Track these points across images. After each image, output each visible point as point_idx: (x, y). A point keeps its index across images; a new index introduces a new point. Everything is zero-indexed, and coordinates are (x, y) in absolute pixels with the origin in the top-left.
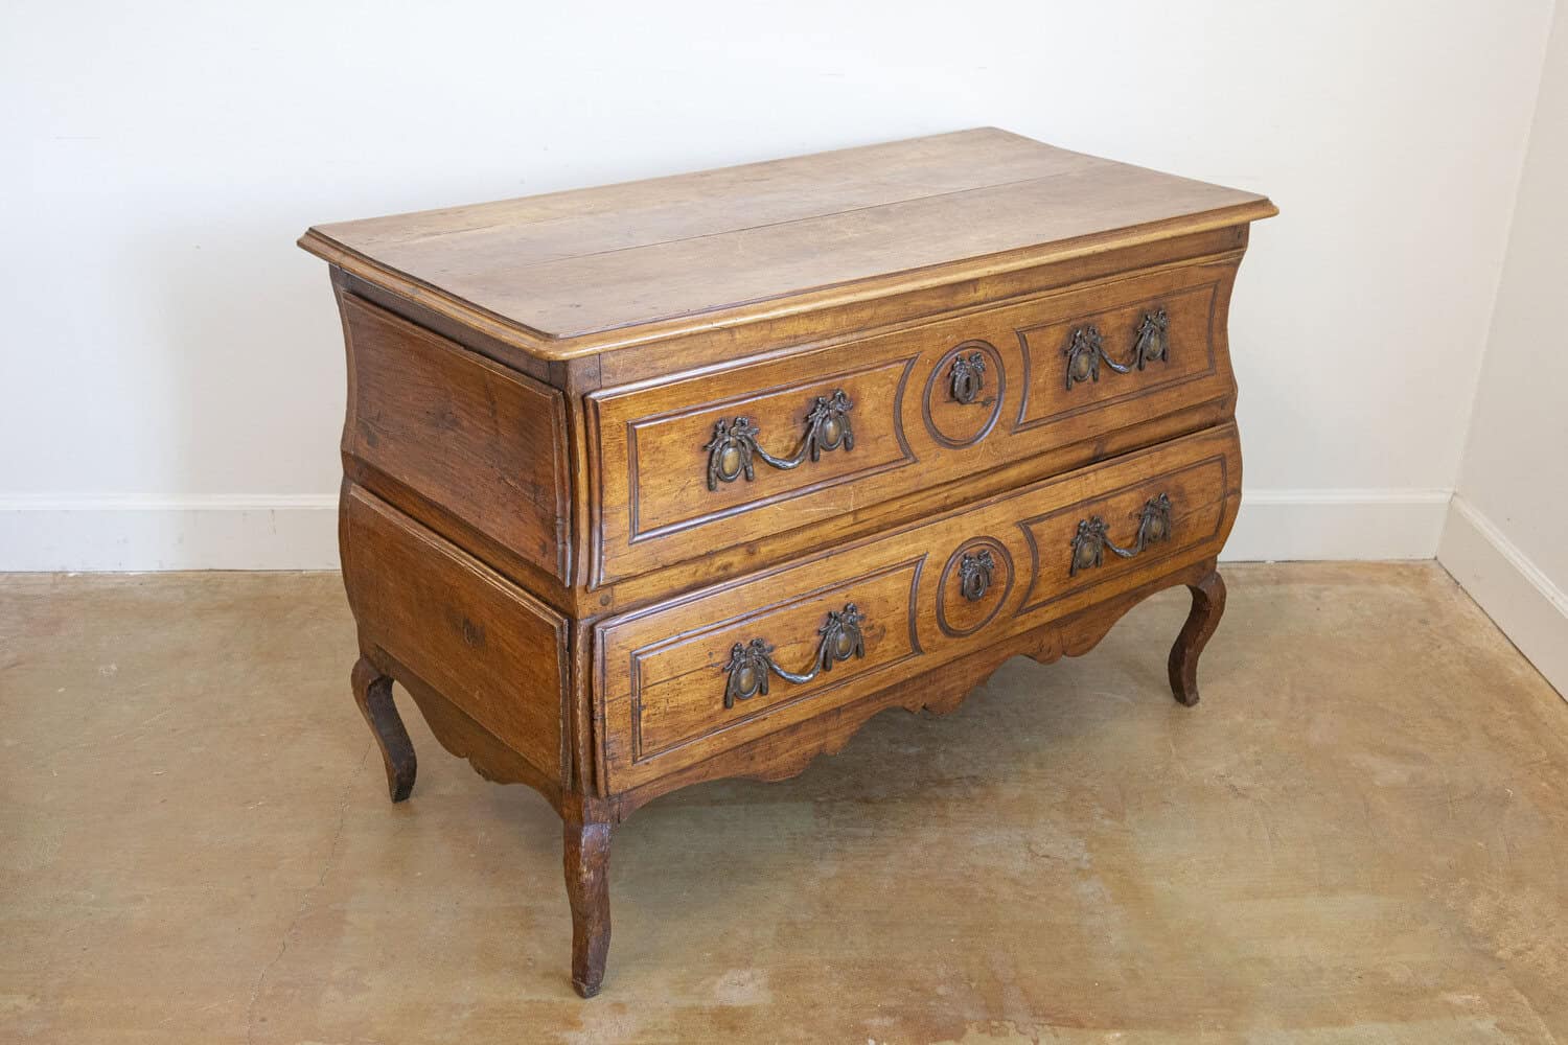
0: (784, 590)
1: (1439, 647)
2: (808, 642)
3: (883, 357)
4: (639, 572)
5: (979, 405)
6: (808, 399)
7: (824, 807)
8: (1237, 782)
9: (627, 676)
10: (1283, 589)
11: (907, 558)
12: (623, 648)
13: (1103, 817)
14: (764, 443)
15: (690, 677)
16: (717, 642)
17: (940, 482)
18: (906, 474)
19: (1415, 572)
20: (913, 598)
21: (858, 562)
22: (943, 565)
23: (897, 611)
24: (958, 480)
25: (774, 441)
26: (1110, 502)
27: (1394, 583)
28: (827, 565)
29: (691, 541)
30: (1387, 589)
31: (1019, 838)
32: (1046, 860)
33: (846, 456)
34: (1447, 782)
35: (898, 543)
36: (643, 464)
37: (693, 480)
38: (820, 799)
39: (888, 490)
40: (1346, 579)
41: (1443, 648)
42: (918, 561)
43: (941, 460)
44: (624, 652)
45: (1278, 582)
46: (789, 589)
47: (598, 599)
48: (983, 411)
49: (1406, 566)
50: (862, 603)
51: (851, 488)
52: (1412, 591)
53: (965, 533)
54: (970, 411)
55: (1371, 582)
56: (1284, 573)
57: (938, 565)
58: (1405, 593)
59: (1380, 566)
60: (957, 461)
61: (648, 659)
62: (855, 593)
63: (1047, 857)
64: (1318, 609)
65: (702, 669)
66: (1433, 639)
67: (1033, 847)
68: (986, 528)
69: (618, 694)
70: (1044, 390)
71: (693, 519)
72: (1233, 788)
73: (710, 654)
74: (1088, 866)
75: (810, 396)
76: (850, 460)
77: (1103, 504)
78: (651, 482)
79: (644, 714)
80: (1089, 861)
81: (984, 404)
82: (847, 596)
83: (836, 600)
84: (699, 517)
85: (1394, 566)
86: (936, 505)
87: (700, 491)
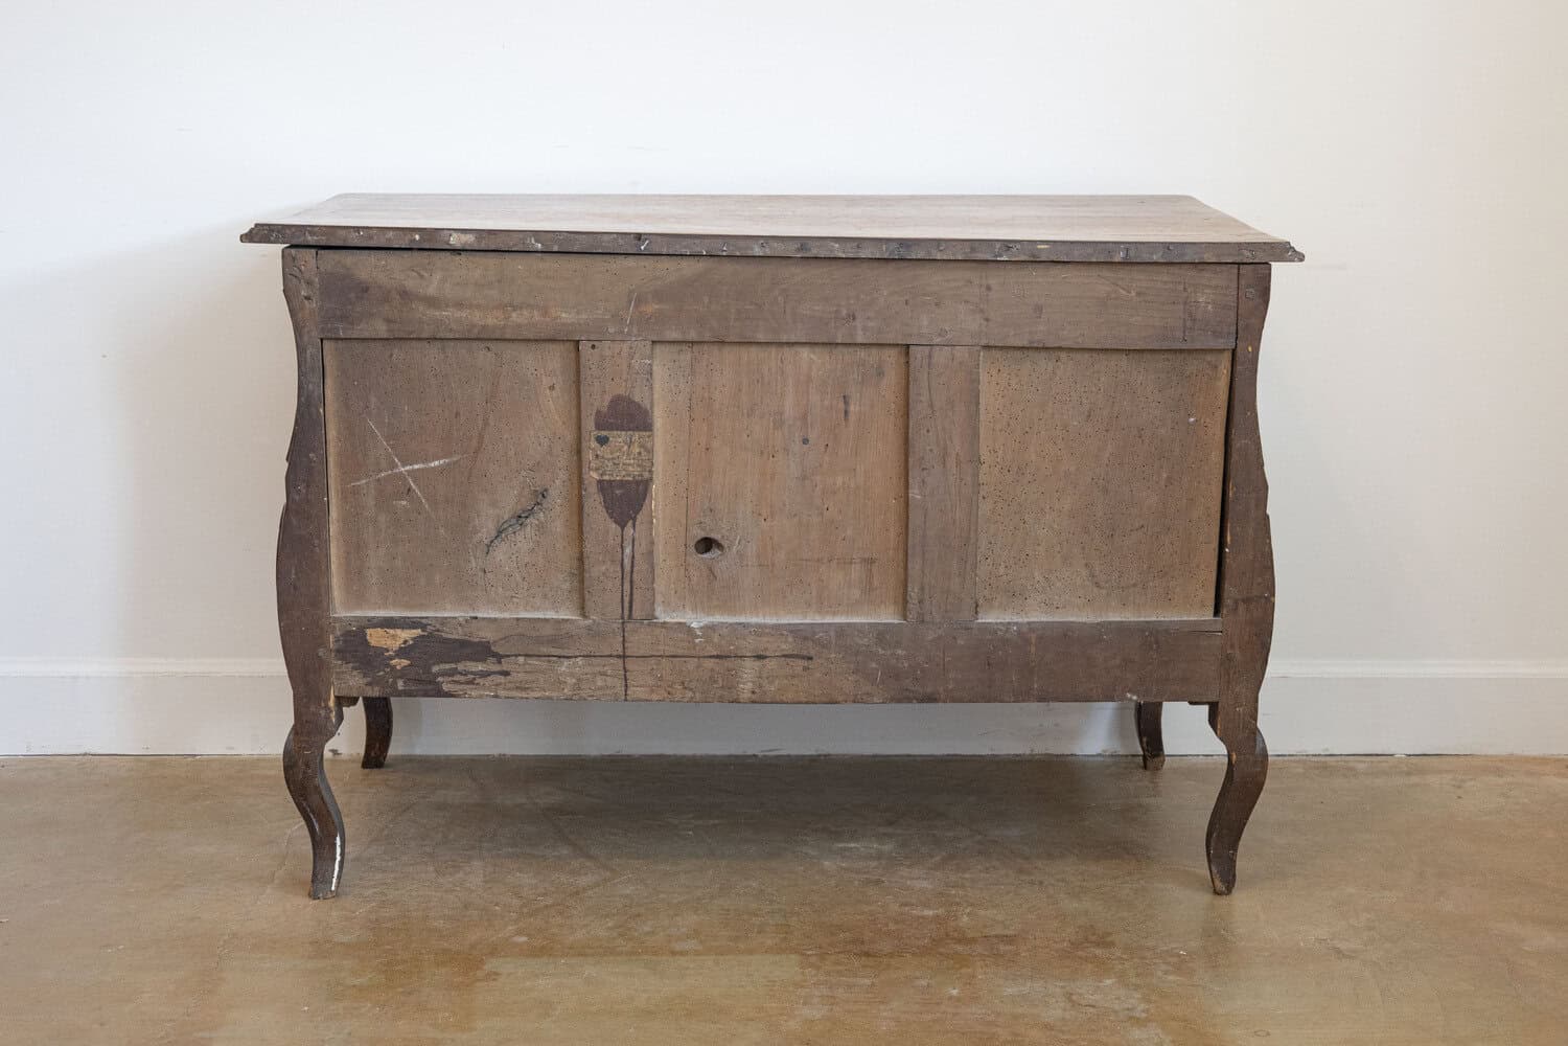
7: (813, 960)
8: (1343, 946)
10: (1415, 780)
13: (1166, 973)
27: (1562, 775)
30: (1552, 780)
31: (1058, 990)
32: (1092, 1010)
38: (810, 952)
40: (1498, 772)
45: (1409, 774)
55: (1530, 773)
56: (1417, 765)
63: (1093, 1006)
64: (1459, 797)
67: (1074, 998)
72: (1338, 951)
74: (1144, 1015)
80: (1146, 1011)
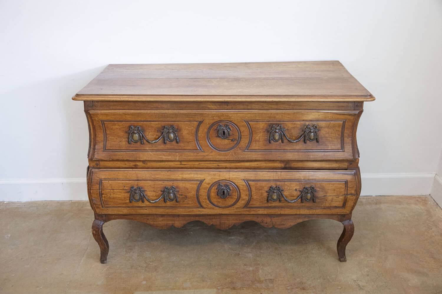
0: (151, 176)
1: (431, 229)
2: (158, 192)
3: (188, 119)
4: (105, 159)
5: (230, 141)
6: (161, 126)
9: (98, 185)
10: (378, 206)
11: (197, 179)
12: (98, 177)
14: (147, 135)
15: (117, 190)
16: (128, 184)
17: (212, 160)
18: (199, 155)
19: (422, 200)
20: (198, 191)
21: (178, 175)
22: (211, 184)
23: (191, 193)
24: (219, 161)
25: (150, 135)
26: (286, 183)
27: (416, 204)
28: (168, 173)
29: (122, 155)
30: (413, 206)
33: (177, 145)
34: (435, 284)
35: (194, 174)
36: (108, 132)
37: (124, 140)
39: (191, 157)
40: (400, 203)
41: (433, 230)
42: (202, 181)
43: (213, 154)
44: (98, 178)
45: (376, 204)
46: (152, 176)
47: (95, 163)
48: (232, 142)
49: (419, 197)
50: (177, 187)
51: (178, 154)
52: (422, 207)
53: (221, 177)
54: (226, 141)
55: (408, 204)
56: (378, 200)
57: (208, 184)
58: (419, 208)
59: (411, 197)
60: (219, 155)
61: (105, 182)
62: (175, 184)
65: (121, 189)
66: (430, 226)
68: (229, 178)
69: (95, 188)
70: (259, 141)
71: (123, 150)
73: (124, 187)
75: (163, 125)
76: (178, 146)
77: (283, 183)
78: (110, 137)
79: (103, 196)
81: (232, 140)
82: (173, 184)
83: (169, 184)
84: (125, 150)
85: (415, 197)
86: (213, 166)
87: (126, 143)
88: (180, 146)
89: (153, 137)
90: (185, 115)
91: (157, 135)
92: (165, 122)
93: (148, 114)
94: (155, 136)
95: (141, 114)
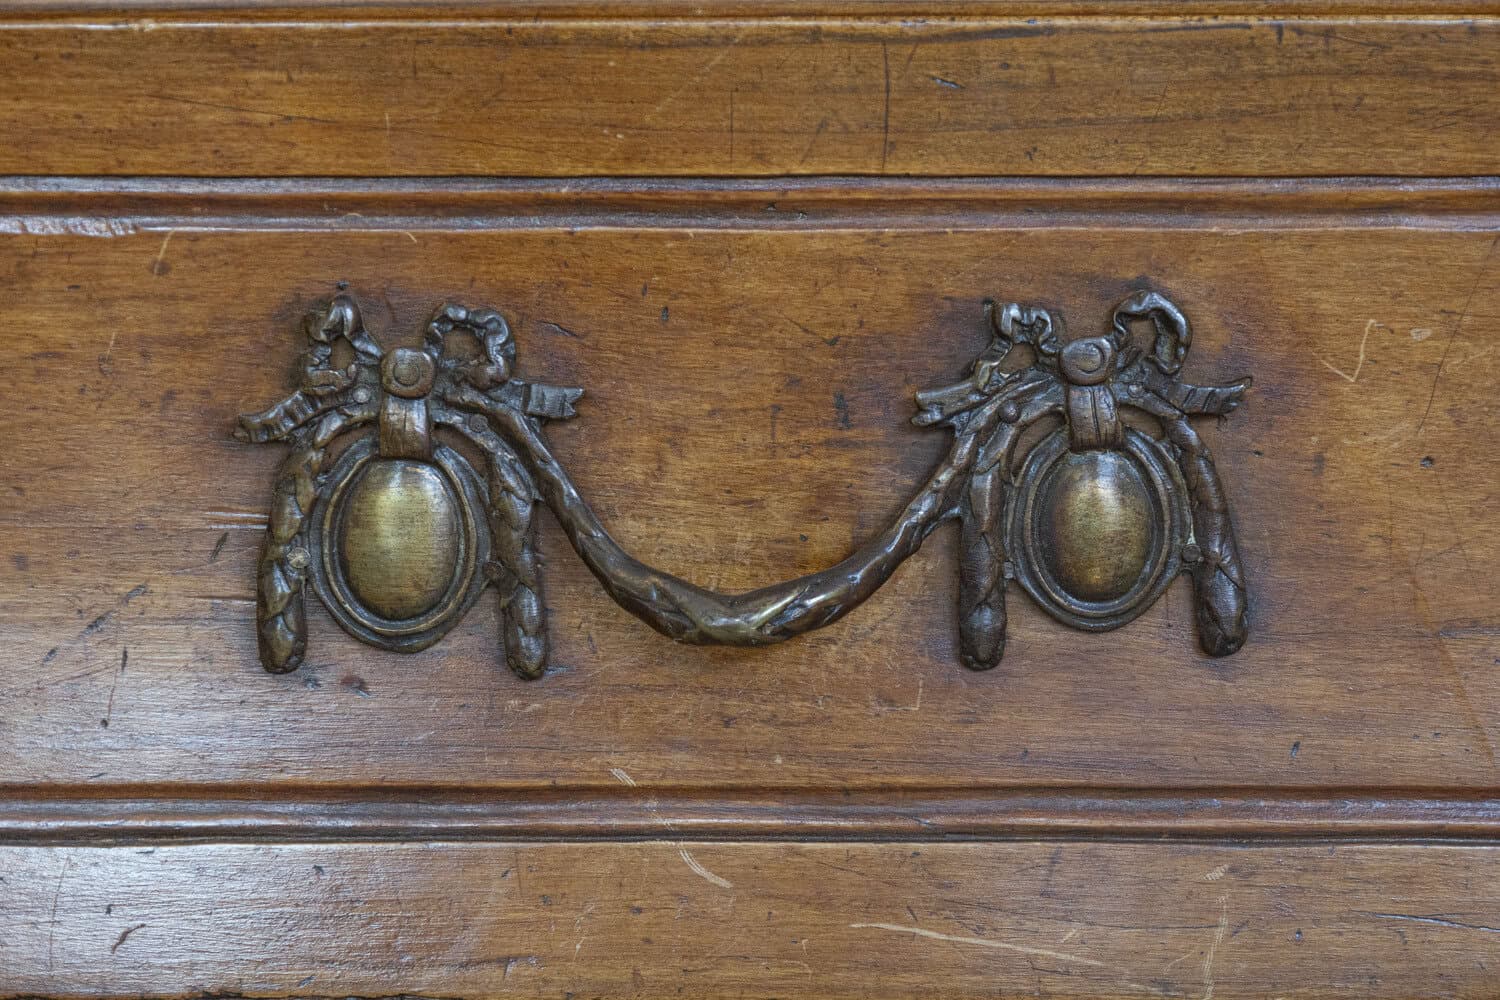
25: (696, 482)
37: (179, 589)
88: (1273, 714)
89: (744, 535)
90: (1407, 71)
91: (822, 498)
92: (995, 225)
93: (678, 43)
94: (779, 516)
95: (553, 41)
